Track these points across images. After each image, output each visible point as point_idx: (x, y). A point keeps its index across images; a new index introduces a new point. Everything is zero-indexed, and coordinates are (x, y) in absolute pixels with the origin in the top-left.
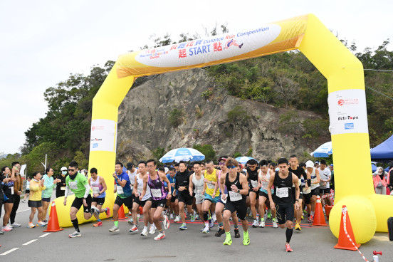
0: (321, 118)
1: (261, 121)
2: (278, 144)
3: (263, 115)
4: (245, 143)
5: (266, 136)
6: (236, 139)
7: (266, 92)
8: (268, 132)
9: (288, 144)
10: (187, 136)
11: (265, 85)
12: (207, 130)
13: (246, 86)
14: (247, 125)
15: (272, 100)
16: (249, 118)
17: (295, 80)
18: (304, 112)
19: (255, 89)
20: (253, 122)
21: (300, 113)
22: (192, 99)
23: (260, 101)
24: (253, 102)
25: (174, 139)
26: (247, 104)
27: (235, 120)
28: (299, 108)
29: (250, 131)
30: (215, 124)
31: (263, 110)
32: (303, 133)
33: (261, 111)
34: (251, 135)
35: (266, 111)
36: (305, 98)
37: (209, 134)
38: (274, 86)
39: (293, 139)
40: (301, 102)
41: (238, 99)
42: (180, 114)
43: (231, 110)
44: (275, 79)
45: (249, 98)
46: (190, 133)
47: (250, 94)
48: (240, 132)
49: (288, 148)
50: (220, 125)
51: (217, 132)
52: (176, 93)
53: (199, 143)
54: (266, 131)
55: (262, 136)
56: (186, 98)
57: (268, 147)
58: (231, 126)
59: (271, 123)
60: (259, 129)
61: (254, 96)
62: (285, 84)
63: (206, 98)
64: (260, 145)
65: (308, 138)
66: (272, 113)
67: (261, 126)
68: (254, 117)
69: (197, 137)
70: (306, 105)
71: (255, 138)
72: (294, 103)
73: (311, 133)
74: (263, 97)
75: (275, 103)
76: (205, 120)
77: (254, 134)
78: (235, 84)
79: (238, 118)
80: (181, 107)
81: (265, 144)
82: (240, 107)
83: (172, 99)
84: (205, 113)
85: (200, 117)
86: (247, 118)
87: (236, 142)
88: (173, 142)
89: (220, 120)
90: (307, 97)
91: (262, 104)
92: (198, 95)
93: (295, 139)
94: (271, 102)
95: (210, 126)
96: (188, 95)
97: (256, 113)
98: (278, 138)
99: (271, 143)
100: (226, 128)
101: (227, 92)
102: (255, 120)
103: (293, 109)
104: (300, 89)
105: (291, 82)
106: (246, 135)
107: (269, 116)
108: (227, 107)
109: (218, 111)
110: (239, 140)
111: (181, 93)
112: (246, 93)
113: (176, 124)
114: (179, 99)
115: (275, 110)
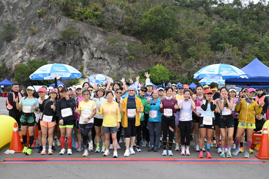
0: (140, 43)
1: (92, 42)
2: (106, 63)
3: (94, 37)
4: (77, 61)
5: (96, 56)
6: (68, 56)
7: (97, 16)
8: (98, 52)
9: (114, 63)
10: (21, 51)
11: (96, 10)
12: (42, 46)
13: (79, 9)
14: (79, 45)
15: (101, 24)
16: (81, 38)
17: (121, 8)
18: (128, 37)
19: (87, 12)
20: (84, 43)
21: (124, 37)
22: (25, 16)
23: (92, 24)
24: (85, 24)
25: (7, 53)
26: (79, 26)
27: (69, 39)
28: (123, 33)
29: (81, 50)
30: (49, 42)
31: (94, 32)
32: (126, 55)
33: (92, 33)
34: (82, 54)
35: (96, 33)
36: (129, 25)
37: (43, 51)
38: (104, 12)
39: (118, 59)
40: (125, 28)
41: (71, 20)
42: (14, 29)
43: (64, 29)
44: (104, 5)
45: (82, 20)
46: (24, 49)
47: (82, 17)
48: (72, 51)
49: (114, 67)
50: (54, 43)
51: (51, 49)
52: (9, 8)
53: (33, 58)
54: (96, 51)
55: (92, 55)
56: (20, 14)
57: (97, 65)
58: (65, 44)
59: (100, 44)
60: (90, 49)
61: (86, 18)
62: (113, 11)
63: (40, 16)
64: (90, 63)
65: (131, 59)
66: (101, 36)
67: (91, 46)
68: (85, 38)
69: (31, 53)
70: (129, 31)
71: (85, 57)
72: (120, 28)
73: (133, 55)
74: (94, 20)
75: (103, 27)
76: (39, 37)
77: (85, 53)
78: (69, 6)
79: (71, 37)
80: (15, 22)
81: (94, 62)
82: (73, 28)
83: (5, 14)
84: (39, 30)
85: (34, 34)
86: (79, 38)
87: (69, 59)
88: (7, 56)
89: (54, 38)
90: (131, 25)
91: (93, 27)
92: (31, 12)
93: (120, 59)
94: (100, 25)
95: (44, 43)
96: (21, 11)
97: (88, 35)
98: (106, 58)
99: (100, 61)
100: (60, 46)
101: (61, 12)
102: (86, 41)
103: (118, 33)
104: (126, 17)
105: (118, 9)
106: (78, 54)
107: (98, 38)
108: (60, 26)
109: (52, 29)
110: (71, 57)
111: (14, 9)
112: (79, 16)
113: (9, 39)
114: (12, 15)
115: (104, 33)
